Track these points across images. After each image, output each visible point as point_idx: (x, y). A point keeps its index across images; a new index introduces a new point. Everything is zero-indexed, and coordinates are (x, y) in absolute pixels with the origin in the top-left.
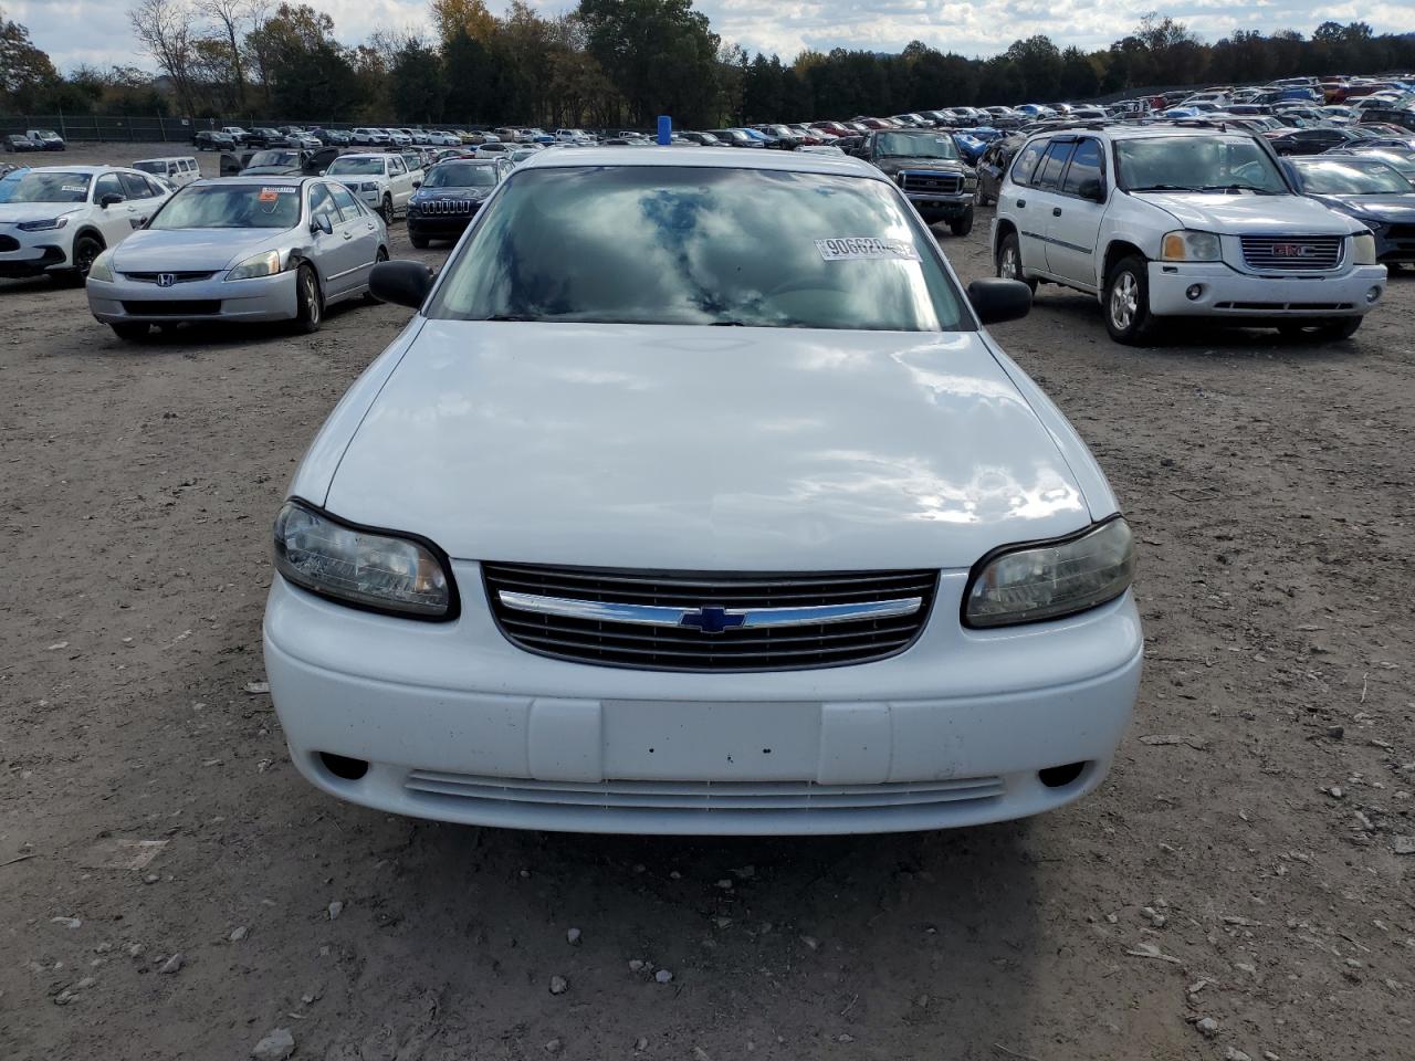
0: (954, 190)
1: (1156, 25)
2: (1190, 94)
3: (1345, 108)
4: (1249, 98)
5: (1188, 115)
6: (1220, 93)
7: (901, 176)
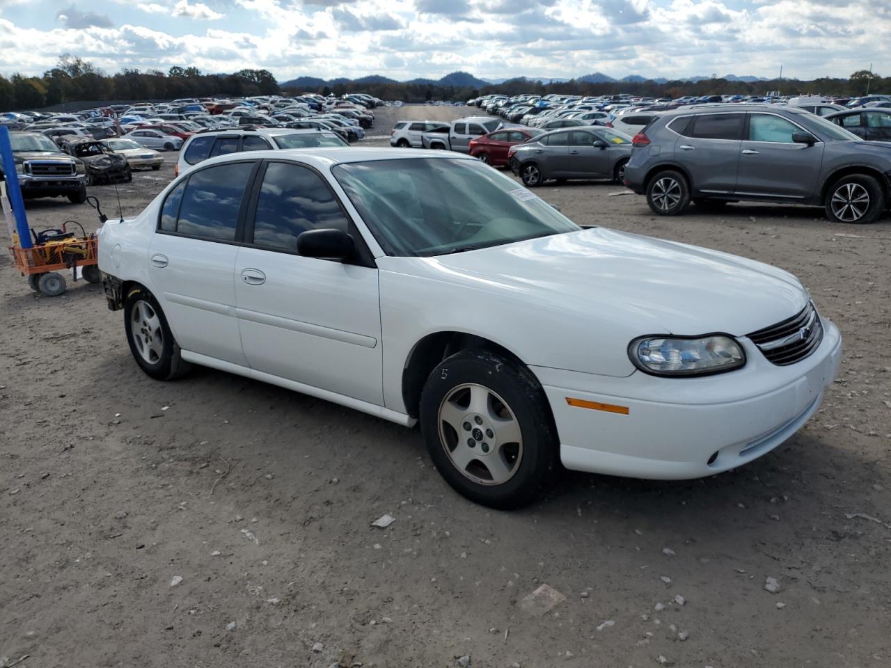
0: (70, 173)
1: (71, 61)
2: (127, 108)
3: (225, 116)
4: (165, 110)
5: (135, 120)
6: (148, 107)
7: (27, 165)
